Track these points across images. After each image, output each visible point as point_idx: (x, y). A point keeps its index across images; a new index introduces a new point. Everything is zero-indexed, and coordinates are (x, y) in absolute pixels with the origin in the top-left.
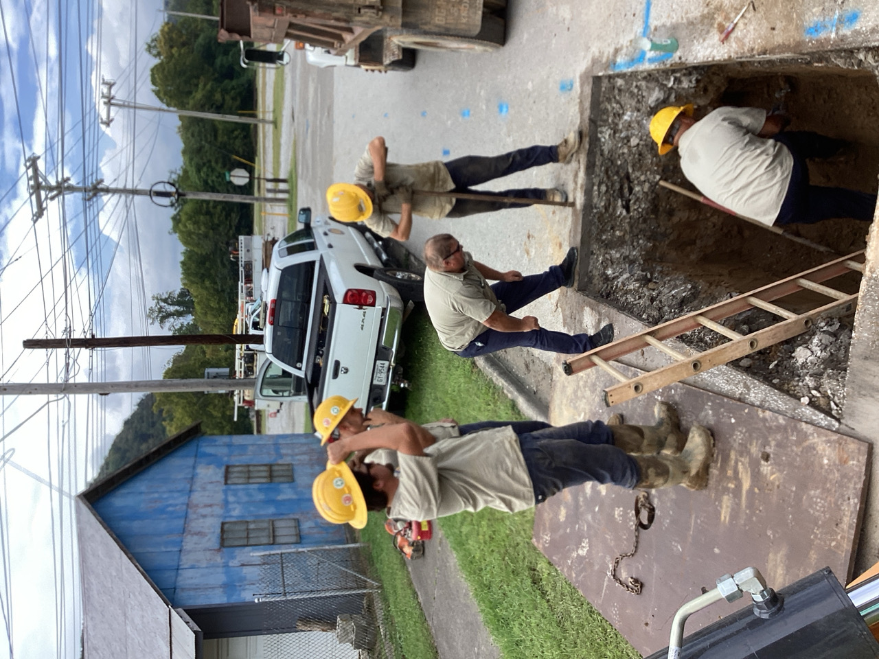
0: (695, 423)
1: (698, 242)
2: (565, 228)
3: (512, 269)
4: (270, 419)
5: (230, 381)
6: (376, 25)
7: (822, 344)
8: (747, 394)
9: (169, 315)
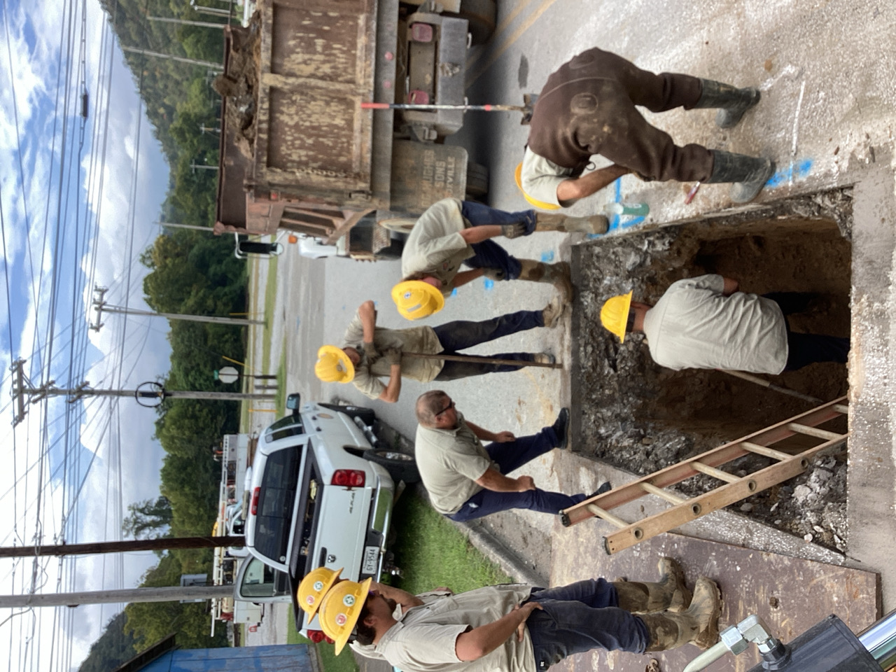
0: (700, 576)
1: (688, 398)
2: (555, 390)
3: (503, 430)
4: (251, 634)
5: (207, 588)
6: (366, 208)
7: (820, 480)
8: (750, 539)
9: (145, 526)
